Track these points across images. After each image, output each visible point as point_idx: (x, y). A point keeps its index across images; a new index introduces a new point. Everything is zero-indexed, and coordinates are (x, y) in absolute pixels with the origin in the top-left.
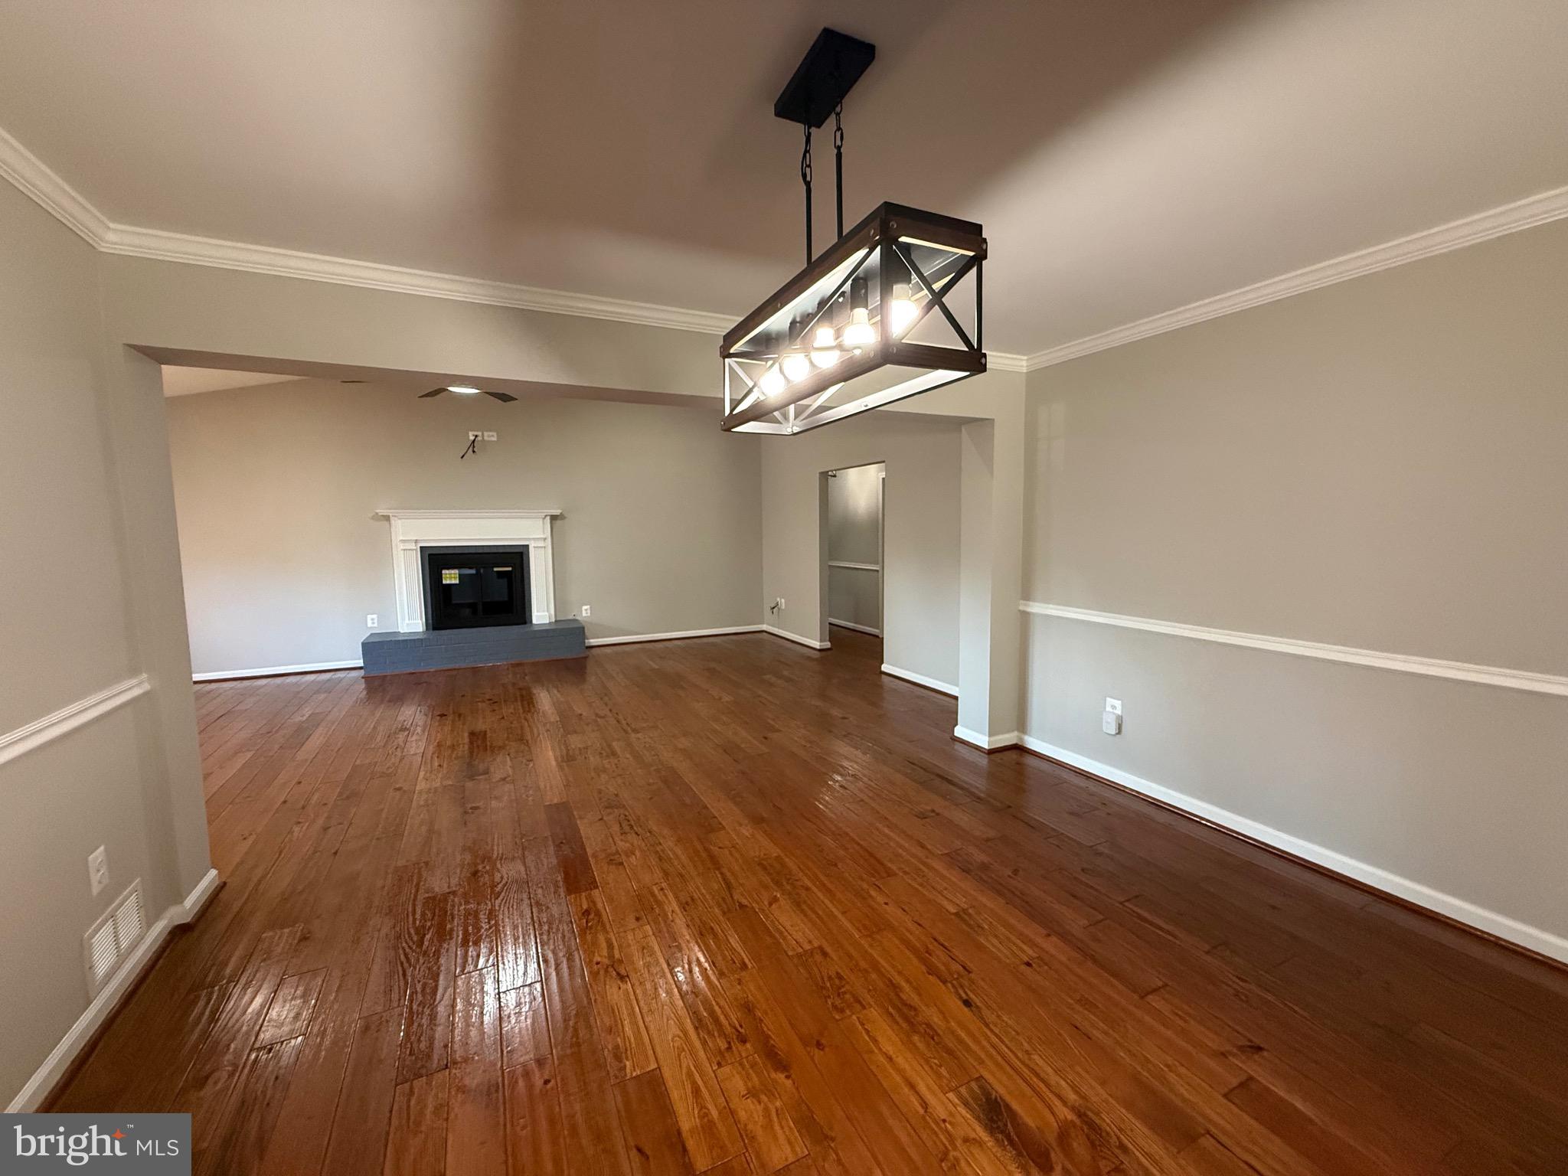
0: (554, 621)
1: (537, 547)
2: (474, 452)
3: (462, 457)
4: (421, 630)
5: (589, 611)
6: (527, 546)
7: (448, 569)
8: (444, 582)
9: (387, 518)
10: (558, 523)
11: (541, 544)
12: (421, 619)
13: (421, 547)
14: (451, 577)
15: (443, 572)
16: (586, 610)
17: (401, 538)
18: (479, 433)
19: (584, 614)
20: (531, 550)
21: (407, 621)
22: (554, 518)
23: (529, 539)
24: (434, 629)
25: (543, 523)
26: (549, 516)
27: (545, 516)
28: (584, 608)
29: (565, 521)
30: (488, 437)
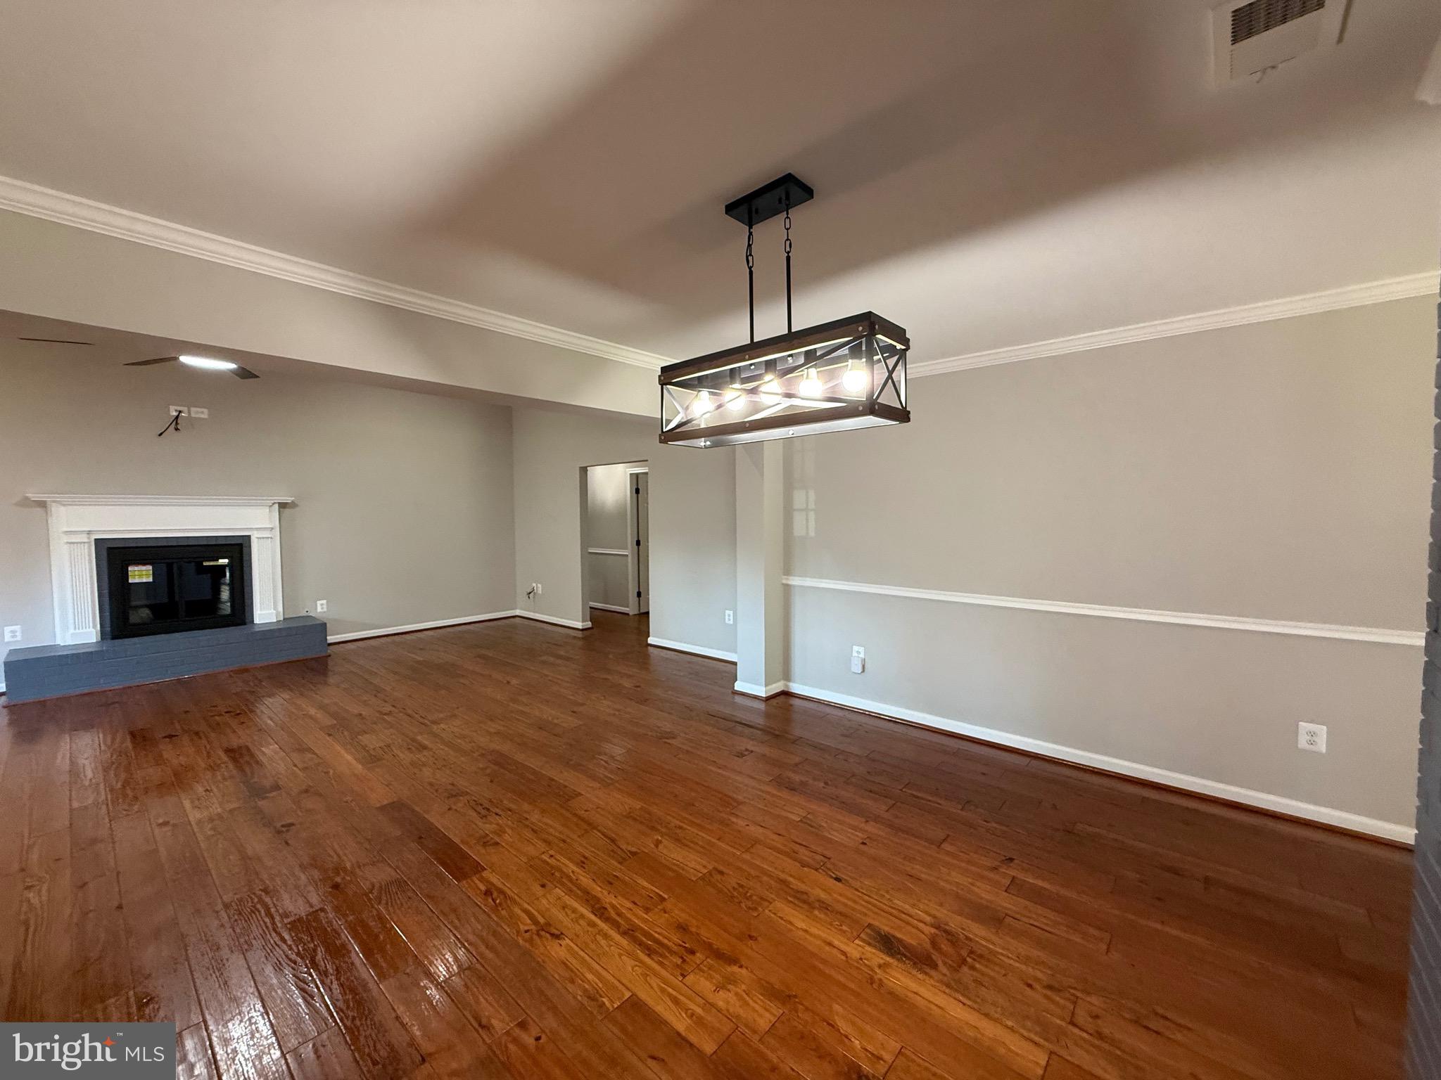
0: (282, 619)
1: (260, 538)
2: (177, 429)
3: (161, 435)
4: (95, 641)
5: (325, 606)
6: (249, 537)
7: (137, 565)
8: (131, 581)
9: (43, 504)
10: (287, 511)
11: (267, 534)
12: (94, 627)
14: (141, 574)
15: (131, 568)
16: (322, 605)
17: (64, 529)
18: (185, 409)
19: (319, 609)
20: (253, 539)
21: (72, 631)
22: (283, 506)
23: (251, 529)
24: (114, 637)
25: (270, 511)
26: (279, 503)
27: (273, 504)
28: (319, 603)
29: (297, 509)
30: (197, 413)
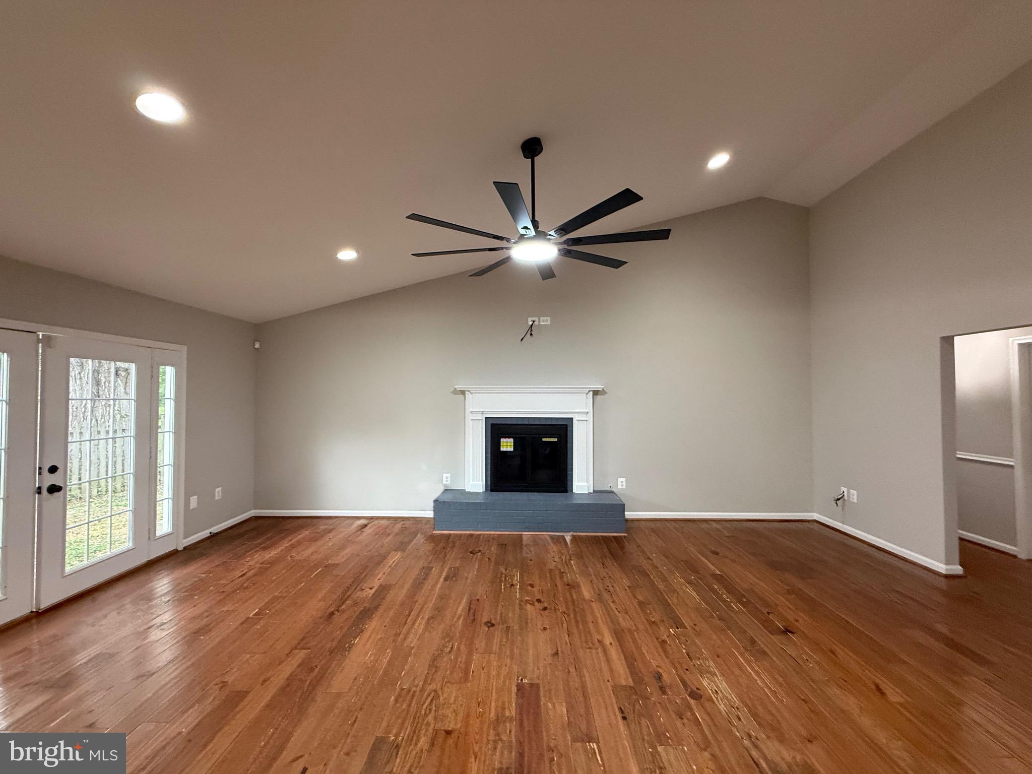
0: (592, 492)
1: (580, 420)
2: (531, 335)
3: (522, 340)
4: (482, 491)
5: (624, 484)
6: (572, 418)
7: (505, 437)
8: (502, 449)
9: (463, 392)
11: (584, 417)
12: (482, 481)
13: (486, 418)
14: (507, 445)
15: (502, 440)
16: (622, 482)
17: (472, 410)
18: (536, 319)
19: (620, 487)
20: (575, 421)
21: (471, 482)
22: (596, 393)
23: (574, 413)
24: (492, 490)
25: (587, 398)
27: (588, 391)
28: (620, 480)
30: (543, 321)
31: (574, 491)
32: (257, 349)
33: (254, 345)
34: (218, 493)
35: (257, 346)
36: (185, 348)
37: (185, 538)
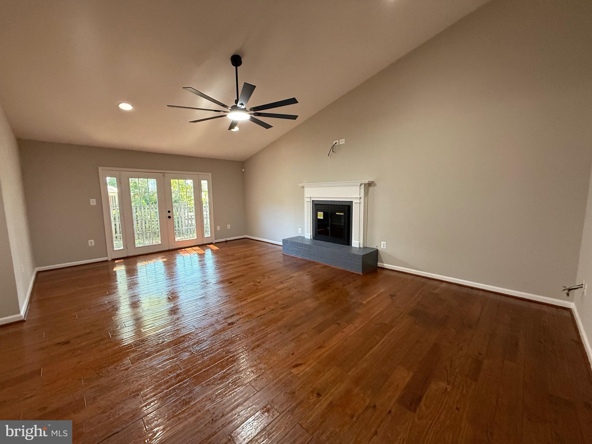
1: (356, 203)
3: (328, 156)
4: (311, 239)
5: (385, 246)
6: (352, 202)
7: (320, 211)
9: (303, 187)
10: (371, 189)
11: (359, 201)
12: (311, 233)
14: (320, 215)
15: (318, 213)
16: (384, 244)
17: (306, 196)
18: (337, 141)
19: (382, 247)
20: (354, 203)
21: (306, 233)
23: (353, 198)
24: (314, 239)
25: (360, 188)
26: (365, 184)
27: (361, 184)
28: (382, 243)
29: (376, 187)
30: (341, 142)
31: (353, 246)
32: (243, 172)
33: (242, 170)
34: (229, 226)
35: (243, 170)
36: (210, 174)
37: (215, 240)
